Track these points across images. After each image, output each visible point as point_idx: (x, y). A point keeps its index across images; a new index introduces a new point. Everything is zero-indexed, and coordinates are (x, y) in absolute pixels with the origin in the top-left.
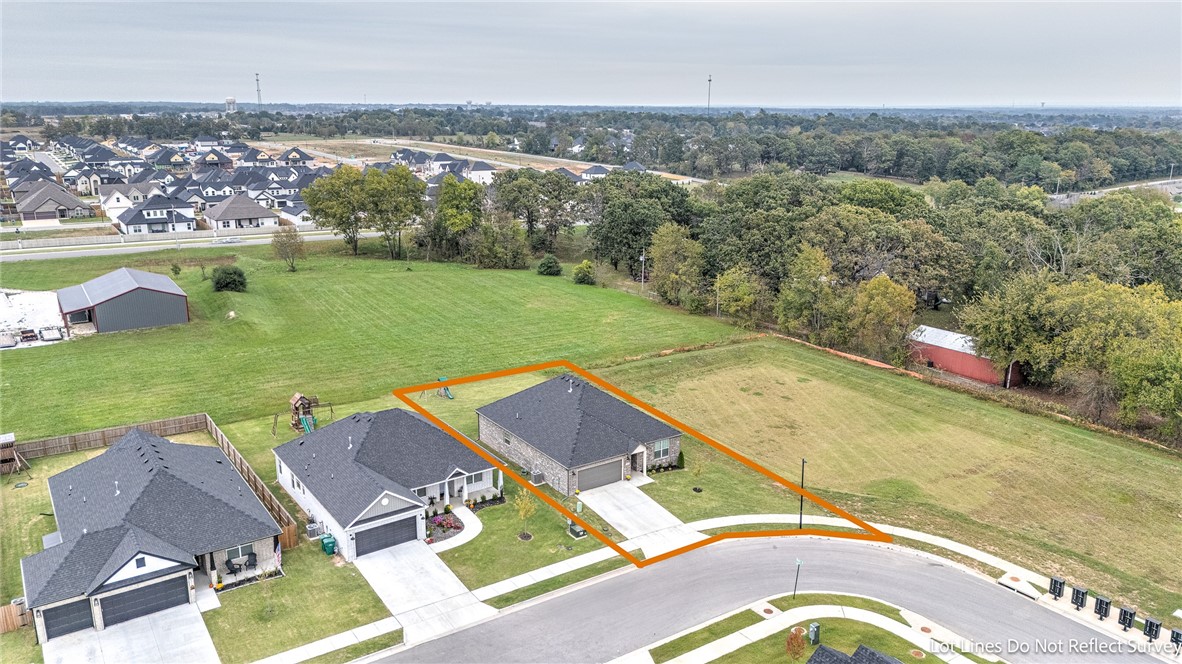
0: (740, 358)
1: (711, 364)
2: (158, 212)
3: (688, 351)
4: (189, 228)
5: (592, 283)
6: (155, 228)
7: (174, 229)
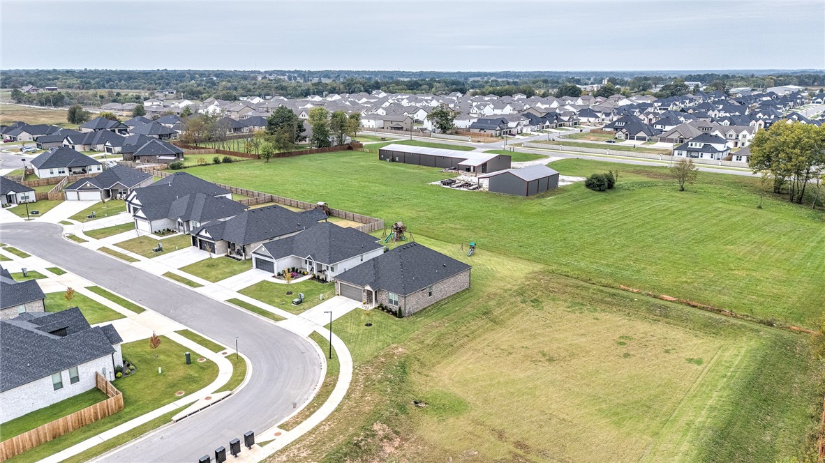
2: (698, 144)
4: (712, 157)
6: (693, 154)
7: (701, 157)
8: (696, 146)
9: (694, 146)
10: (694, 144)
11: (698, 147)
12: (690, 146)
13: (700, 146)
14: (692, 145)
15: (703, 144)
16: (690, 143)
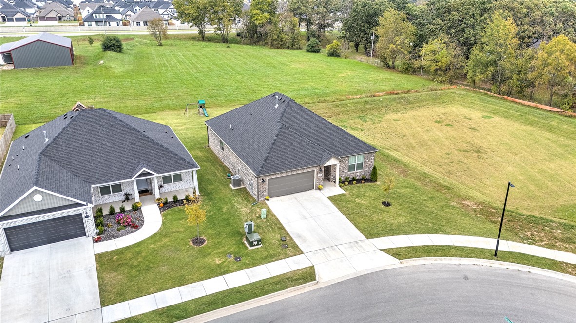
0: (436, 100)
1: (413, 103)
2: (101, 15)
3: (397, 94)
4: (118, 25)
5: (338, 56)
7: (110, 25)
8: (100, 17)
9: (98, 18)
10: (97, 15)
11: (102, 18)
12: (95, 18)
13: (103, 17)
14: (96, 16)
15: (105, 15)
16: (94, 15)
